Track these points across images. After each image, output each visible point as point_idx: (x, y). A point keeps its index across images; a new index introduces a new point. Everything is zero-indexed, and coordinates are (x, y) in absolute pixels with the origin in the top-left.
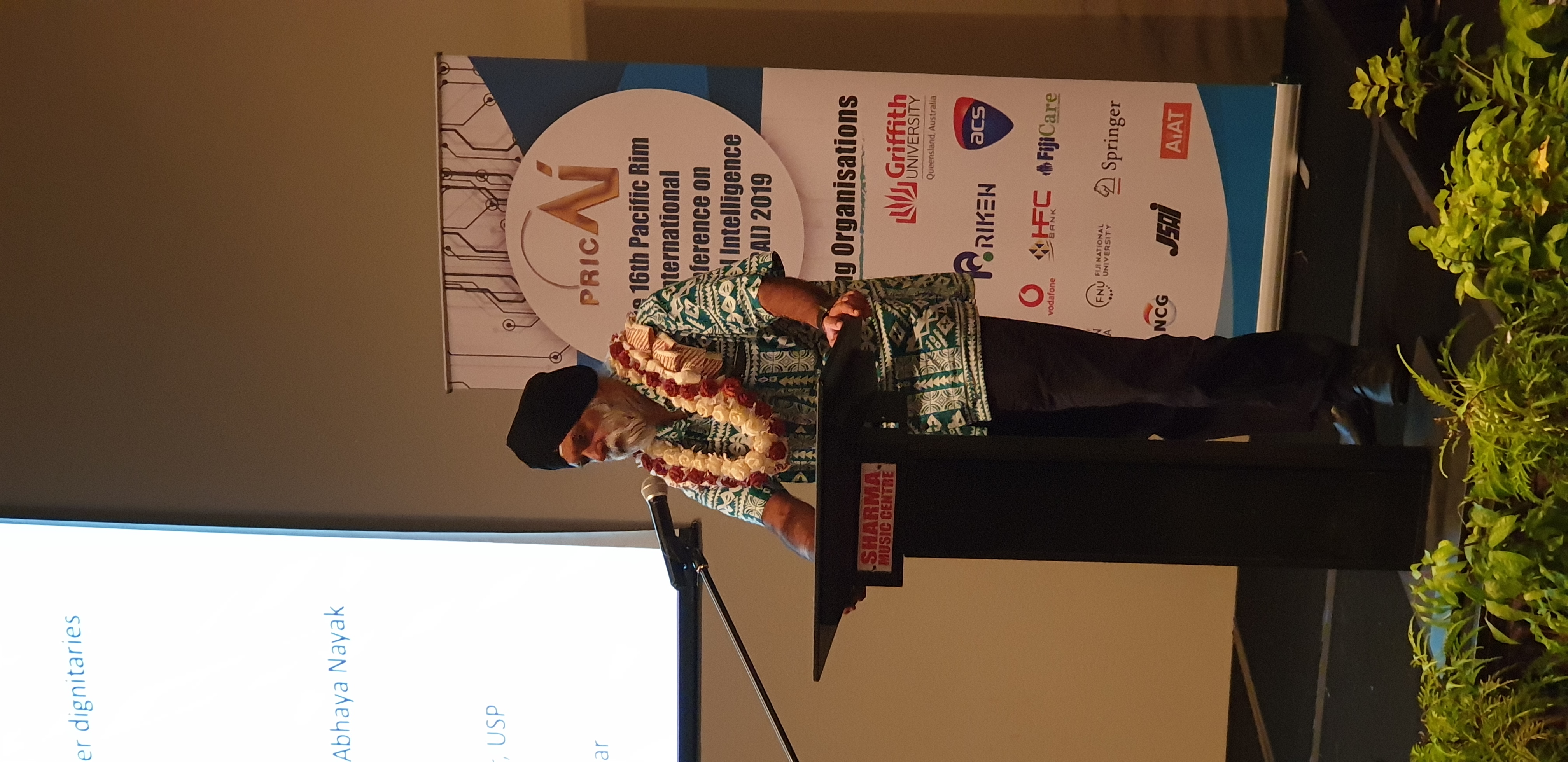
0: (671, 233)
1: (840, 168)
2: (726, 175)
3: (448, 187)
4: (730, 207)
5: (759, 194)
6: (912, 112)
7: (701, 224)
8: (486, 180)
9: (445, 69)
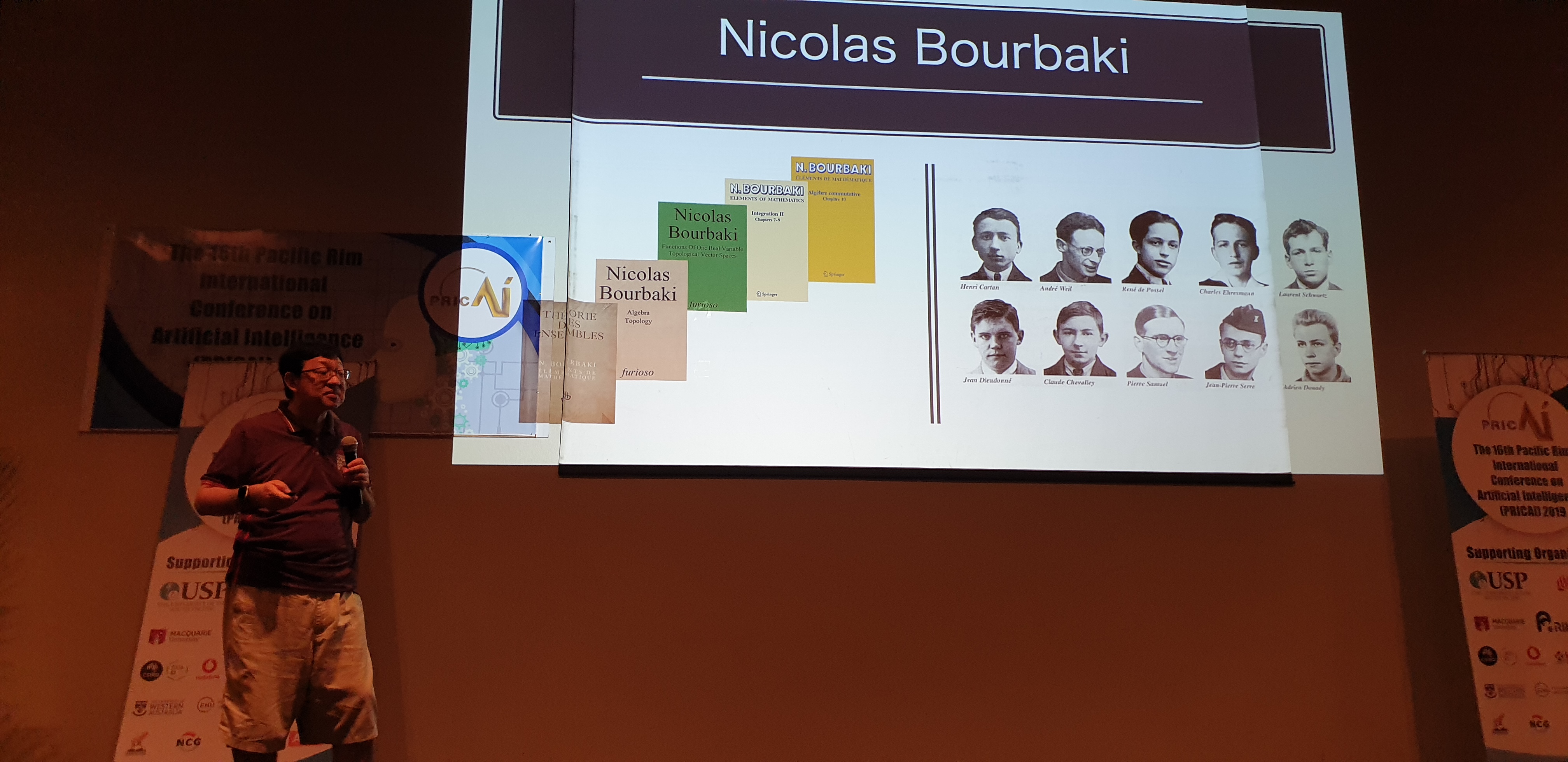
0: (1527, 466)
2: (1561, 494)
3: (1526, 358)
4: (1546, 496)
5: (1555, 511)
7: (1535, 482)
8: (1533, 377)
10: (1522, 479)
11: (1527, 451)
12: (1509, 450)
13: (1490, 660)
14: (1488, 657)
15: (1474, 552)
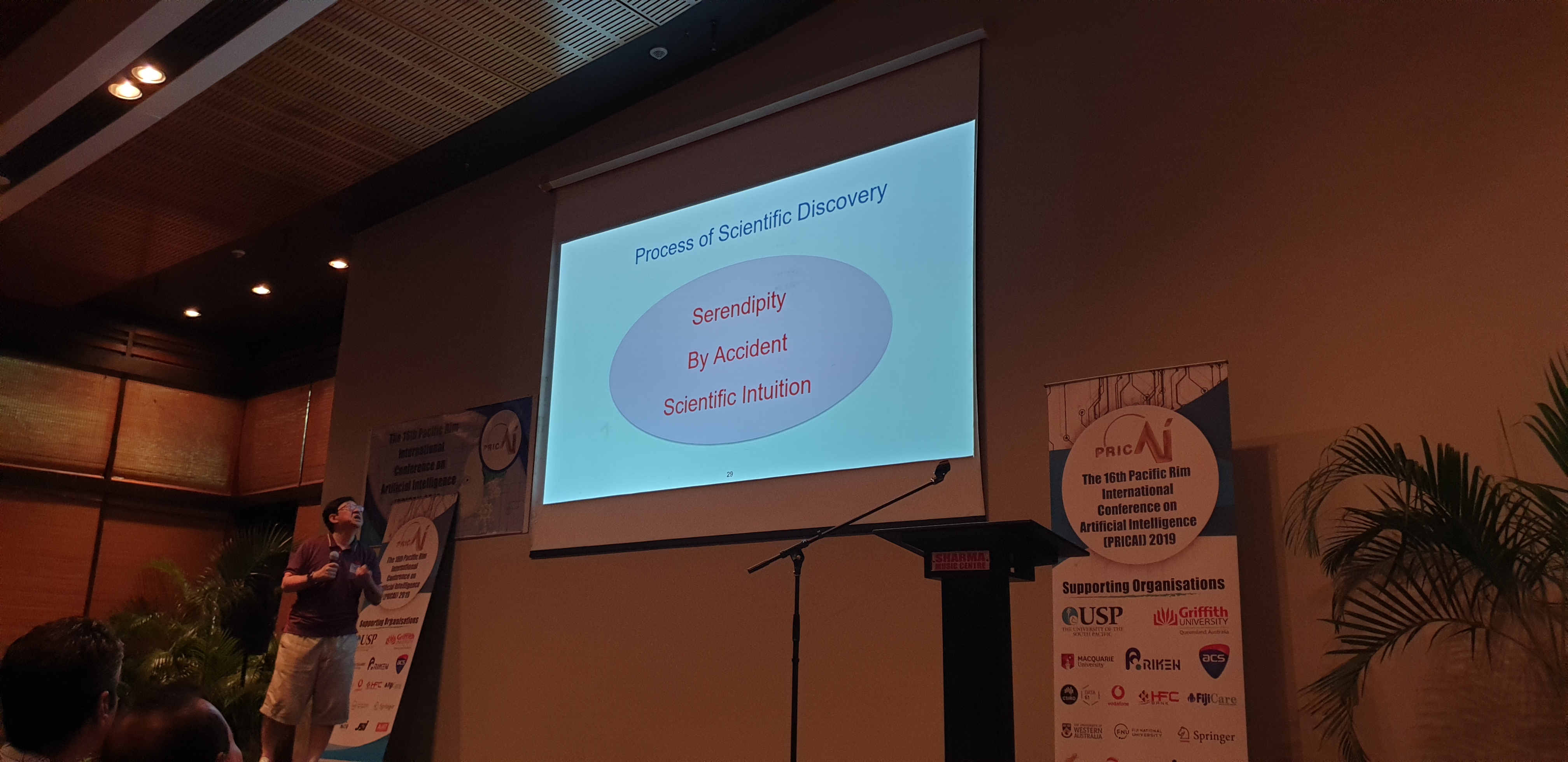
0: (1139, 492)
1: (1182, 581)
2: (1173, 519)
3: (1154, 374)
4: (1155, 523)
5: (1164, 538)
6: (1218, 621)
7: (1144, 508)
8: (1160, 393)
9: (1219, 365)
10: (1131, 506)
11: (1140, 476)
12: (1121, 477)
13: (1071, 698)
14: (1069, 695)
15: (1069, 587)
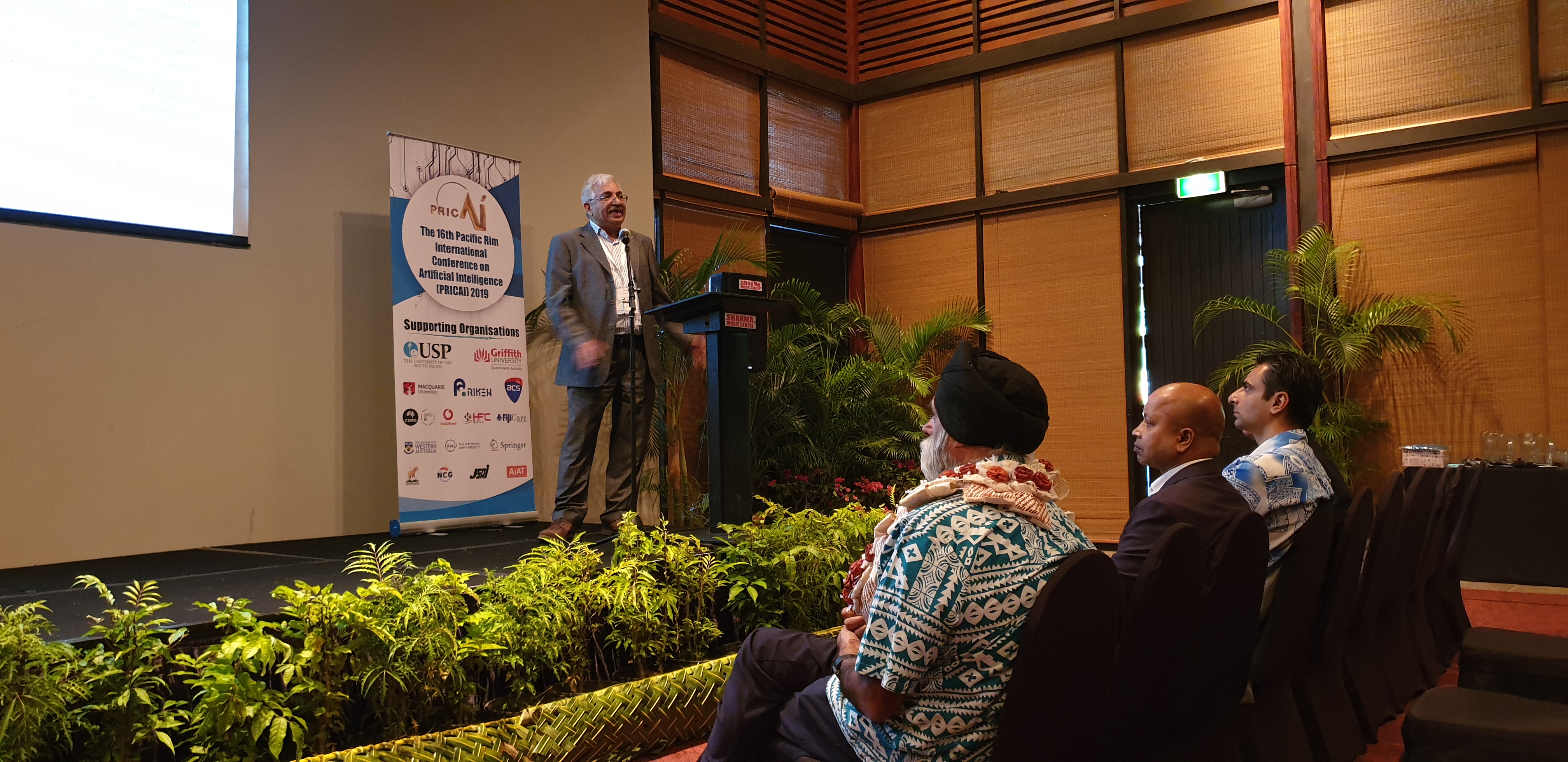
1: (494, 328)
2: (487, 278)
3: (473, 154)
4: (475, 279)
5: (481, 292)
6: (516, 360)
7: (466, 265)
8: (477, 172)
9: (514, 163)
10: (457, 262)
11: (464, 238)
12: (450, 235)
13: (412, 420)
14: (411, 418)
15: (410, 324)
